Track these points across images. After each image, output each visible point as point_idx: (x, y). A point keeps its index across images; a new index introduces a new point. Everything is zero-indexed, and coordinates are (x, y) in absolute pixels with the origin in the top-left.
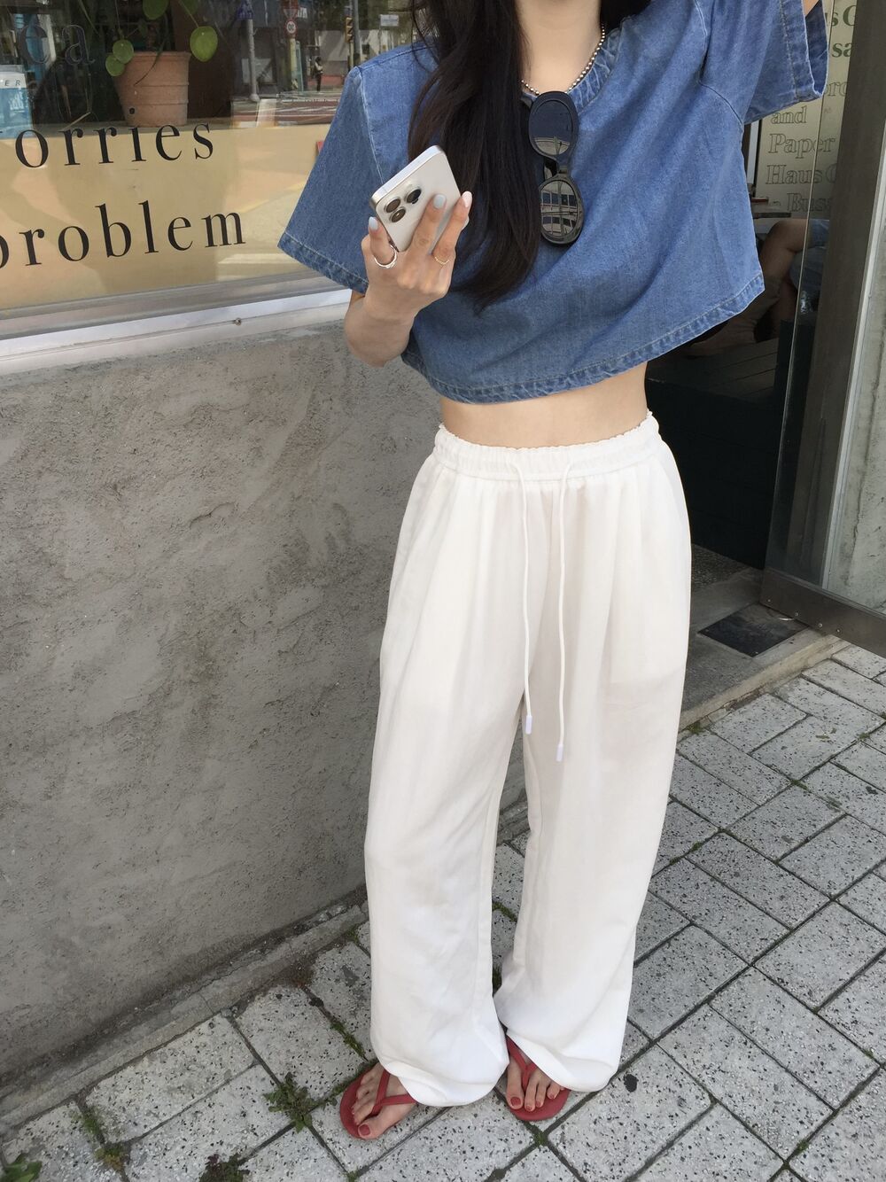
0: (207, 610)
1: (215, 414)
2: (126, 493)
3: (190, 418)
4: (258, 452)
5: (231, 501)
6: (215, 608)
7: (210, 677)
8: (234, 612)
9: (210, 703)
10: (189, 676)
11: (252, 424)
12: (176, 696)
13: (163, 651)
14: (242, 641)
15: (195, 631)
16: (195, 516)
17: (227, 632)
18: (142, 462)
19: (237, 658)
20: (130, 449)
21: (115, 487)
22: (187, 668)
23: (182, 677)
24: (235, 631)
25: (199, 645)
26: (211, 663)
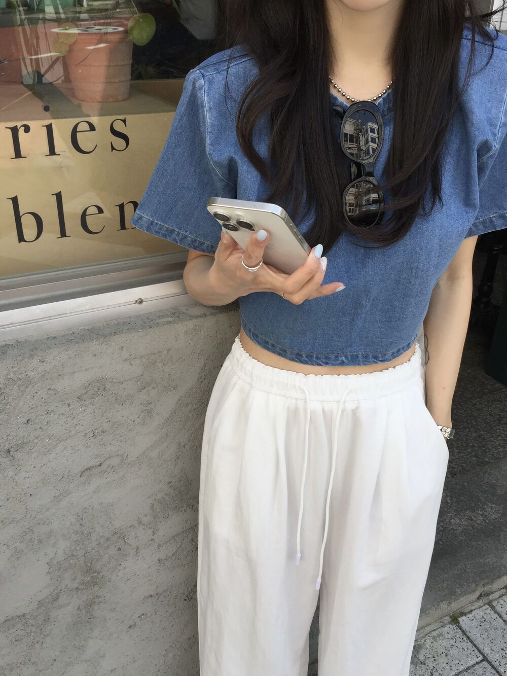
0: (94, 537)
1: (108, 386)
2: (18, 455)
3: (84, 391)
4: (149, 413)
5: (120, 453)
6: (101, 534)
7: (96, 583)
8: (120, 535)
9: (95, 602)
10: (75, 585)
11: (144, 391)
12: (63, 599)
13: (51, 570)
14: (126, 555)
15: (83, 552)
16: (85, 468)
17: (113, 551)
18: (35, 429)
19: (120, 568)
20: (25, 420)
21: (9, 451)
22: (75, 579)
23: (68, 586)
24: (119, 549)
25: (85, 562)
26: (96, 574)
